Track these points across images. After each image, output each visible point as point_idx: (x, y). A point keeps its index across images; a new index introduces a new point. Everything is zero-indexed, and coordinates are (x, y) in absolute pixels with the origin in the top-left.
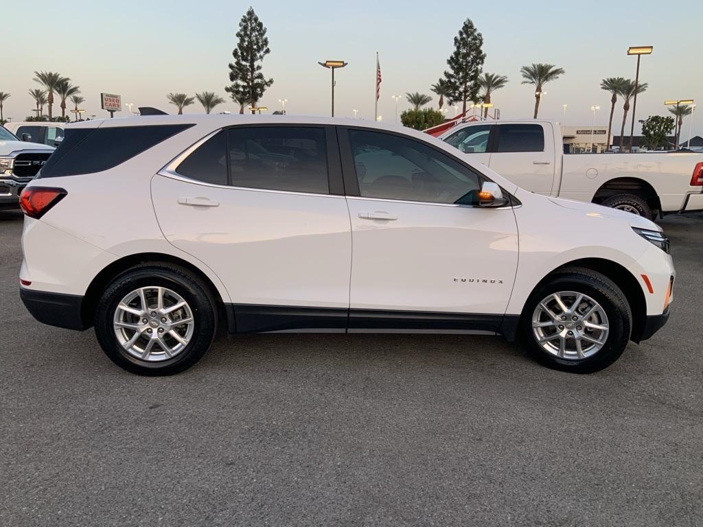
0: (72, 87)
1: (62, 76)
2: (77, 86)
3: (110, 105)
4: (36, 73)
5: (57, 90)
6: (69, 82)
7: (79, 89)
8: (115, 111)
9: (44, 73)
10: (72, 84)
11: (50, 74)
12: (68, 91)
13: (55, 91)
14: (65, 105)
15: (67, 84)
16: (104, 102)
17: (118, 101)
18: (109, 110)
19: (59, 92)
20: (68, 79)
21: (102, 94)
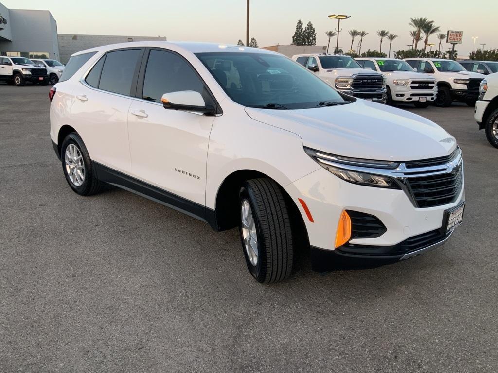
0: (435, 28)
1: (429, 20)
2: (438, 26)
3: (454, 39)
4: (412, 19)
5: (424, 30)
6: (433, 24)
7: (439, 28)
8: (456, 44)
9: (417, 19)
10: (435, 25)
11: (421, 19)
12: (431, 30)
13: (422, 31)
14: (427, 41)
15: (432, 25)
16: (449, 37)
17: (461, 36)
18: (451, 43)
19: (425, 32)
20: (432, 22)
21: (448, 31)
